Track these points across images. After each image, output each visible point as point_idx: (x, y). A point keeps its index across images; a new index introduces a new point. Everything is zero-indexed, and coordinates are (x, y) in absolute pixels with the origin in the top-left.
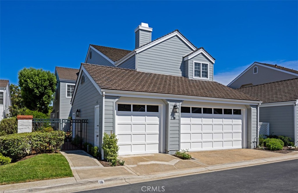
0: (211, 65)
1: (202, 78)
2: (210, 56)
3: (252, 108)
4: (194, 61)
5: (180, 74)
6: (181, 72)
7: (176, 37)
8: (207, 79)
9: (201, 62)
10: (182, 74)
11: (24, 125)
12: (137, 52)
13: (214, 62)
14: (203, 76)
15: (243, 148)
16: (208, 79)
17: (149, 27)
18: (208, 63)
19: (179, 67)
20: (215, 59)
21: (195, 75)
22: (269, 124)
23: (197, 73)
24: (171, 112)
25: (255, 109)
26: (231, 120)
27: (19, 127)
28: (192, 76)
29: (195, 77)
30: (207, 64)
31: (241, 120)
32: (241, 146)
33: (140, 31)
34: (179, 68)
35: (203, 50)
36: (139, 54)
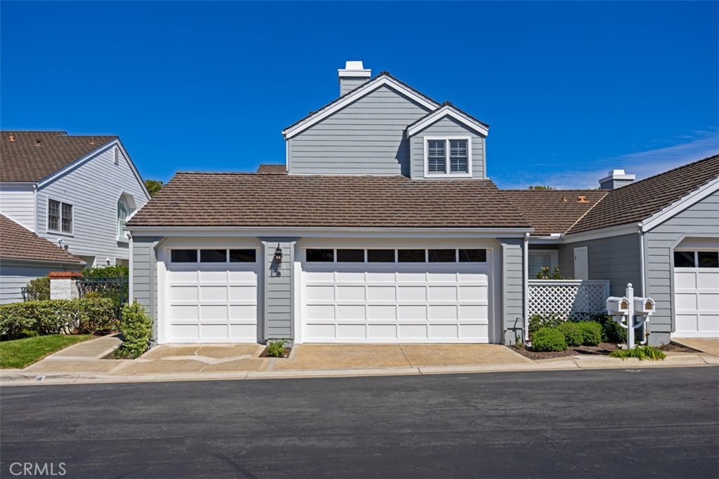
0: (480, 140)
1: (449, 175)
2: (471, 120)
3: (503, 244)
4: (427, 138)
5: (397, 171)
6: (400, 165)
7: (383, 88)
8: (466, 175)
9: (447, 138)
10: (402, 169)
11: (59, 288)
12: (288, 136)
13: (486, 133)
14: (454, 169)
15: (490, 343)
16: (470, 174)
17: (364, 68)
18: (469, 137)
19: (395, 154)
20: (487, 126)
21: (431, 169)
22: (608, 284)
23: (436, 163)
24: (271, 261)
25: (519, 246)
26: (454, 275)
27: (51, 291)
28: (422, 171)
29: (428, 173)
30: (467, 140)
31: (485, 275)
32: (487, 338)
33: (341, 80)
34: (395, 156)
35: (452, 108)
36: (294, 139)
